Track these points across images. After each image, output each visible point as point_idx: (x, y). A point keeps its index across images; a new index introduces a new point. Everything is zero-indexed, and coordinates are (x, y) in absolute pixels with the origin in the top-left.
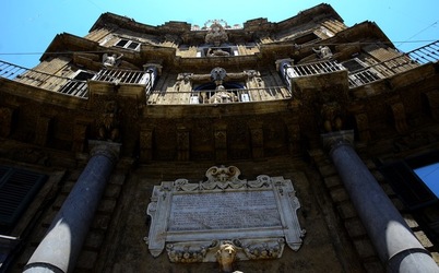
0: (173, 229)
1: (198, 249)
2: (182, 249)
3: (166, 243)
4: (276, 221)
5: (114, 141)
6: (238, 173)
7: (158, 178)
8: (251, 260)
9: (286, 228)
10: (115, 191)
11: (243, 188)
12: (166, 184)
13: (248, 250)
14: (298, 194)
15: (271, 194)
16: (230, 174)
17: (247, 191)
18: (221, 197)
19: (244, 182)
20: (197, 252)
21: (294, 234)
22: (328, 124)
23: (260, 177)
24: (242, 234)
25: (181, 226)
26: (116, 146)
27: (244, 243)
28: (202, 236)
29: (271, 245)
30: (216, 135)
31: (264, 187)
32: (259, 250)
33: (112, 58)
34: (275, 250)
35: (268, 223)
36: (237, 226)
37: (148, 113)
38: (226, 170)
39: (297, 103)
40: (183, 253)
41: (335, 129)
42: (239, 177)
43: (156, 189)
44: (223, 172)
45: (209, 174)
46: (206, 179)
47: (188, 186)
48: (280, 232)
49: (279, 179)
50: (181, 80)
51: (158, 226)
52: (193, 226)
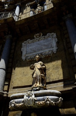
0: (28, 53)
1: (33, 57)
2: (29, 58)
3: (26, 57)
4: (51, 46)
5: (10, 35)
6: (42, 34)
7: (23, 41)
8: (45, 58)
9: (53, 47)
10: (13, 47)
11: (43, 38)
12: (25, 42)
14: (57, 37)
15: (50, 39)
16: (40, 36)
17: (44, 39)
18: (38, 42)
19: (43, 37)
21: (55, 49)
23: (48, 34)
24: (43, 51)
26: (11, 36)
27: (43, 54)
28: (34, 54)
29: (49, 53)
30: (35, 25)
31: (49, 37)
32: (46, 55)
34: (50, 54)
35: (49, 47)
36: (42, 50)
37: (17, 24)
38: (39, 34)
42: (43, 35)
43: (23, 44)
44: (38, 35)
45: (35, 37)
46: (34, 38)
47: (30, 41)
48: (51, 49)
49: (53, 33)
50: (27, 6)
51: (24, 53)
52: (32, 52)
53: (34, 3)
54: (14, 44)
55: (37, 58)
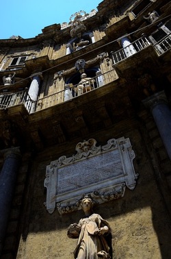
0: (60, 193)
1: (74, 202)
2: (65, 205)
3: (56, 203)
4: (121, 171)
6: (95, 143)
7: (47, 160)
8: (106, 202)
9: (126, 175)
10: (23, 178)
11: (99, 153)
12: (53, 163)
13: (102, 196)
14: (134, 147)
15: (117, 152)
16: (90, 146)
17: (102, 154)
18: (86, 163)
19: (99, 148)
20: (74, 205)
21: (131, 178)
22: (145, 91)
23: (110, 142)
24: (99, 186)
25: (65, 189)
26: (17, 149)
27: (101, 192)
28: (76, 193)
29: (117, 189)
30: (77, 120)
31: (113, 148)
32: (109, 195)
33: (9, 79)
34: (119, 193)
35: (115, 174)
36: (97, 181)
37: (32, 119)
38: (87, 143)
39: (123, 80)
40: (66, 207)
41: (151, 93)
42: (97, 145)
43: (48, 167)
44: (85, 145)
45: (78, 149)
46: (76, 152)
47: (66, 160)
48: (122, 179)
49: (122, 139)
50: (56, 78)
51: (51, 193)
52: (71, 187)
53: (73, 72)
54: (24, 169)
55: (84, 206)
